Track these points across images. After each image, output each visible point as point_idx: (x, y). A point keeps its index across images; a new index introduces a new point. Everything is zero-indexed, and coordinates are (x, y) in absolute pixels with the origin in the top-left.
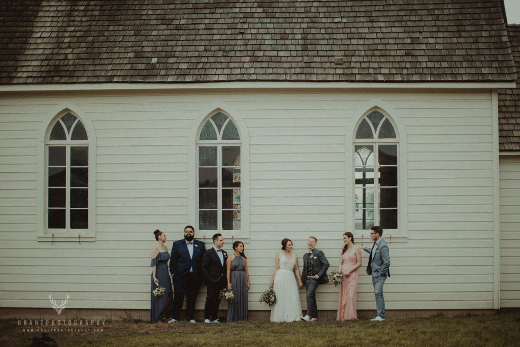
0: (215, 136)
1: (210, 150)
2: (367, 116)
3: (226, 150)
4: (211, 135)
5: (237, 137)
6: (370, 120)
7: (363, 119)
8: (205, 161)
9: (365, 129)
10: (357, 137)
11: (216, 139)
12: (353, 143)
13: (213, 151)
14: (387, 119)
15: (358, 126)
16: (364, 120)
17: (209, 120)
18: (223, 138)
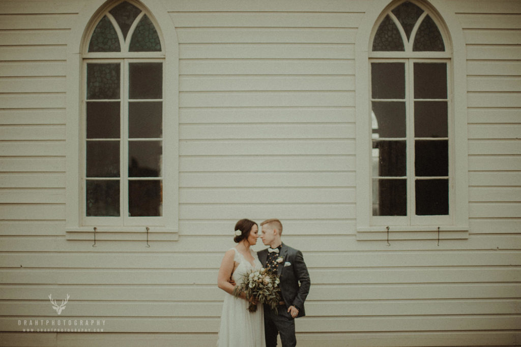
0: (117, 45)
1: (108, 71)
2: (393, 11)
3: (135, 69)
4: (110, 43)
5: (158, 47)
6: (398, 18)
7: (384, 16)
8: (97, 90)
9: (390, 34)
10: (375, 49)
11: (118, 49)
12: (369, 58)
13: (114, 73)
14: (428, 17)
15: (377, 28)
16: (388, 17)
17: (105, 16)
18: (132, 49)
